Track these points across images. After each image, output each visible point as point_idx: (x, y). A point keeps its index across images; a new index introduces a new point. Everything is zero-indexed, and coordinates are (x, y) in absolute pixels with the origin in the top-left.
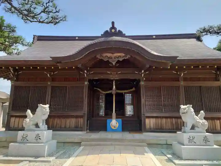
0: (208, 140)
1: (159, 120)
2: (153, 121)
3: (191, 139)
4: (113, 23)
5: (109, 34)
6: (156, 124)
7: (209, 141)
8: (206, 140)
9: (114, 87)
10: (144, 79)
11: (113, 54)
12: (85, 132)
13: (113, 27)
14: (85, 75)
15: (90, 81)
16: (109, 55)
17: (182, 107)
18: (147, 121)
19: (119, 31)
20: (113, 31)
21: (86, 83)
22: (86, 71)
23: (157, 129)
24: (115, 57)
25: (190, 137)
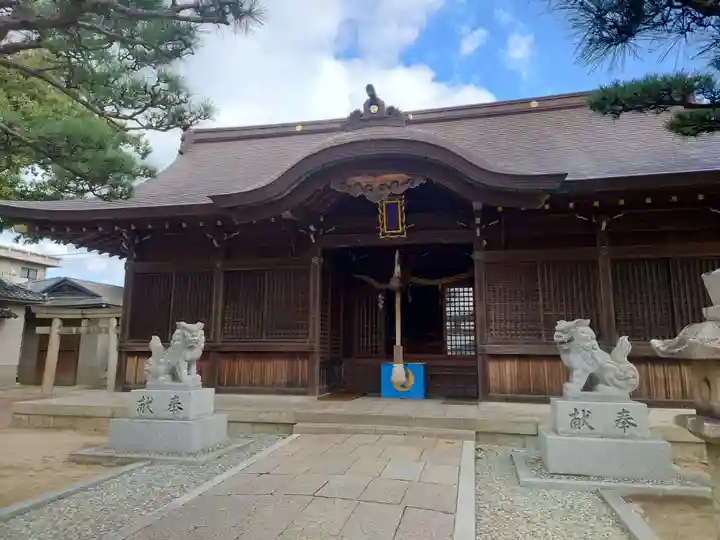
0: (631, 421)
1: (531, 366)
2: (509, 368)
3: (580, 416)
4: (370, 89)
5: (362, 120)
6: (519, 377)
7: (635, 425)
8: (625, 421)
9: (398, 269)
10: (485, 243)
11: (375, 176)
12: (315, 398)
13: (374, 100)
14: (312, 236)
15: (325, 254)
16: (363, 180)
17: (562, 324)
18: (493, 367)
19: (391, 110)
20: (374, 109)
21: (315, 260)
22: (312, 228)
23: (521, 392)
24: (382, 187)
25: (576, 410)
